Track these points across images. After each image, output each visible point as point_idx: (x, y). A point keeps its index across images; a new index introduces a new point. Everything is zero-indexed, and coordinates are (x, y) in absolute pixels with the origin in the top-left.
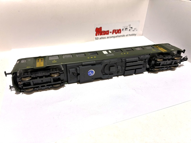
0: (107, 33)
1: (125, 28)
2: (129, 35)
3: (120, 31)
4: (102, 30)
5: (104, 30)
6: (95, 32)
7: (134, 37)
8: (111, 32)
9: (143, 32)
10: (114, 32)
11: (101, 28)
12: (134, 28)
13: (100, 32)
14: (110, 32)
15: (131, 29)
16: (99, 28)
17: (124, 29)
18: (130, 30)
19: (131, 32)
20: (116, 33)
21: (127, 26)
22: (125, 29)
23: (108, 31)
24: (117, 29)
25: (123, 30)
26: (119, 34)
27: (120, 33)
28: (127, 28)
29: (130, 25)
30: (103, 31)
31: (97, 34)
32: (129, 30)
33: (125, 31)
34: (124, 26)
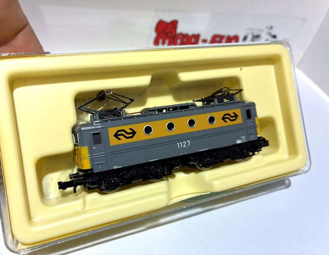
0: (193, 40)
1: (252, 33)
6: (154, 35)
8: (205, 41)
13: (169, 35)
17: (250, 37)
22: (253, 37)
23: (197, 37)
25: (245, 38)
29: (271, 28)
30: (181, 34)
31: (161, 41)
34: (251, 29)
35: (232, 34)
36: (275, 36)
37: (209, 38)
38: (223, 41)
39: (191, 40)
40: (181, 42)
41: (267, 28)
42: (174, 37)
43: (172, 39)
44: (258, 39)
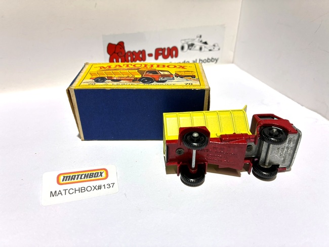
0: (141, 56)
1: (187, 43)
2: (200, 60)
3: (174, 52)
4: (127, 50)
5: (132, 51)
6: (108, 56)
7: (212, 64)
8: (150, 55)
9: (234, 52)
10: (160, 54)
11: (121, 45)
12: (212, 44)
13: (120, 54)
14: (147, 53)
15: (203, 46)
16: (116, 43)
17: (186, 47)
18: (201, 49)
19: (205, 55)
20: (165, 57)
21: (194, 39)
22: (189, 46)
23: (143, 52)
24: (166, 47)
25: (183, 48)
26: (174, 58)
27: (176, 56)
28: (192, 45)
29: (201, 37)
30: (129, 52)
32: (198, 48)
33: (189, 51)
34: (185, 40)
36: (206, 43)
37: (153, 52)
38: (166, 53)
39: (139, 56)
40: (131, 59)
41: (197, 37)
42: (124, 56)
43: (123, 57)
44: (193, 47)
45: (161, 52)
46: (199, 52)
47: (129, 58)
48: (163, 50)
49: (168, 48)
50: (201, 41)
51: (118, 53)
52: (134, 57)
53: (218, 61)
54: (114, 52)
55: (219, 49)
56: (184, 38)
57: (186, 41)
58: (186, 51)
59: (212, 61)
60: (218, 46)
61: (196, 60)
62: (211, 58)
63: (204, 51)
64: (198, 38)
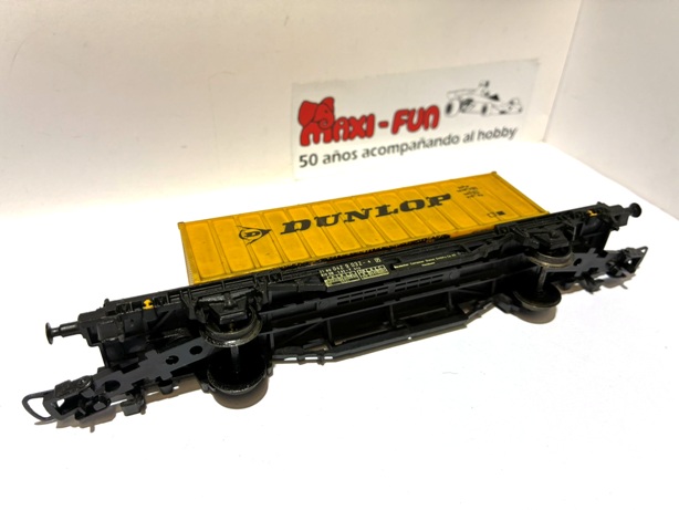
0: (364, 127)
2: (480, 133)
4: (338, 114)
5: (348, 116)
6: (299, 128)
7: (502, 140)
8: (384, 125)
9: (551, 117)
10: (403, 123)
12: (508, 100)
16: (318, 100)
17: (456, 105)
19: (492, 121)
20: (413, 128)
22: (462, 104)
23: (370, 119)
24: (417, 107)
25: (449, 108)
26: (430, 130)
27: (435, 125)
29: (487, 84)
30: (342, 119)
33: (461, 114)
34: (455, 92)
35: (426, 106)
36: (495, 98)
37: (390, 119)
38: (415, 120)
39: (362, 127)
40: (344, 133)
41: (481, 85)
42: (332, 128)
43: (329, 130)
44: (470, 107)
45: (405, 118)
46: (479, 116)
47: (341, 132)
48: (410, 113)
49: (421, 110)
50: (487, 94)
51: (318, 122)
52: (351, 129)
53: (517, 135)
54: (312, 121)
55: (520, 110)
56: (455, 89)
57: (459, 93)
58: (456, 115)
59: (503, 135)
60: (519, 103)
61: (473, 133)
62: (501, 128)
63: (491, 114)
64: (481, 88)
